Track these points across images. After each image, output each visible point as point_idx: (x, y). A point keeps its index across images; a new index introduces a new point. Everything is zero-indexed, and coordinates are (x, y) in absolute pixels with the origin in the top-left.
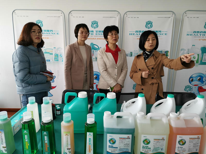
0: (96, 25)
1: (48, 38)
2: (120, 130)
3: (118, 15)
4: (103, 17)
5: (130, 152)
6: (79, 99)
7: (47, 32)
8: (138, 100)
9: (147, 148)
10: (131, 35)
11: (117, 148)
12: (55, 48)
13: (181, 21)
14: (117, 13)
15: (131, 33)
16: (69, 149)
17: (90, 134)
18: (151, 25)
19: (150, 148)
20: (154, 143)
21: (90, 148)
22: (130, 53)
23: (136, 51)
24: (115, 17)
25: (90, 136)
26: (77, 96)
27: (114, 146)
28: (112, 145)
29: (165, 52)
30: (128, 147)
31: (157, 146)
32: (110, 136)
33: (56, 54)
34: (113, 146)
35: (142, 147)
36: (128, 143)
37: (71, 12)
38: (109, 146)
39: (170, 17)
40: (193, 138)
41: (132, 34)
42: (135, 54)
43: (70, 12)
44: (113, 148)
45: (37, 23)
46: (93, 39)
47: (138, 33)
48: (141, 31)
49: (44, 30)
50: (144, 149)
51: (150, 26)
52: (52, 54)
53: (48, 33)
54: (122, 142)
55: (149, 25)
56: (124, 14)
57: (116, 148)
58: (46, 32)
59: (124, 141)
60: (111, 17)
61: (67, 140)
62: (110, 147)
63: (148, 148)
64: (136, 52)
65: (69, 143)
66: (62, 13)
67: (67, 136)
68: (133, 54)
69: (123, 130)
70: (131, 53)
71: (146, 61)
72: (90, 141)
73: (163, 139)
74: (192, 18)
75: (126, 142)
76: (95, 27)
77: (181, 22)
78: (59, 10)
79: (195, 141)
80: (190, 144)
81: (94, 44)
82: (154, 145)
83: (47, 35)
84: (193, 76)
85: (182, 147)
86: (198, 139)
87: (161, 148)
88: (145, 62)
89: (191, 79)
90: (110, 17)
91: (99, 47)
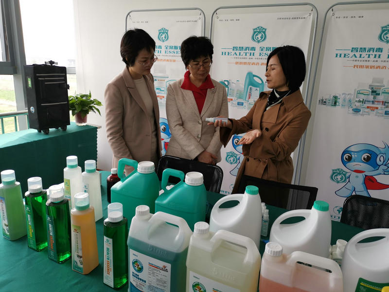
0: (262, 35)
1: (174, 61)
3: (311, 12)
7: (174, 50)
15: (339, 52)
16: (81, 257)
21: (108, 266)
22: (332, 97)
23: (348, 94)
24: (304, 18)
34: (138, 276)
37: (217, 12)
41: (343, 55)
43: (215, 11)
45: (160, 33)
46: (253, 64)
48: (365, 49)
49: (170, 47)
53: (176, 52)
54: (153, 273)
56: (327, 9)
58: (172, 50)
60: (295, 18)
64: (348, 97)
66: (202, 14)
68: (340, 101)
72: (108, 253)
78: (196, 9)
81: (254, 74)
83: (174, 55)
90: (293, 18)
91: (264, 82)
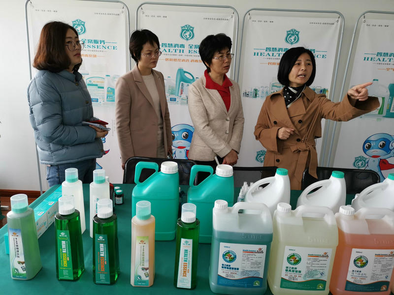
0: (190, 33)
1: (95, 56)
2: (245, 237)
3: (233, 15)
4: (204, 19)
5: (262, 277)
6: (162, 175)
7: (94, 44)
8: (275, 179)
9: (294, 270)
10: (258, 55)
11: (238, 269)
12: (107, 76)
13: (354, 32)
14: (232, 11)
15: (256, 51)
17: (187, 242)
18: (295, 37)
19: (300, 272)
20: (309, 261)
21: (185, 268)
22: (253, 90)
23: (266, 87)
24: (227, 20)
25: (186, 246)
26: (159, 170)
27: (232, 265)
28: (228, 264)
29: (321, 91)
30: (259, 267)
31: (314, 268)
32: (225, 247)
33: (111, 89)
34: (230, 266)
35: (284, 268)
36: (259, 260)
37: (142, 6)
38: (223, 265)
39: (333, 24)
40: (382, 255)
41: (259, 54)
42: (263, 92)
43: (140, 6)
44: (230, 268)
45: (74, 25)
46: (183, 60)
47: (269, 52)
48: (276, 48)
49: (88, 40)
50: (289, 274)
51: (295, 39)
52: (103, 88)
53: (96, 47)
54: (248, 258)
55: (293, 38)
56: (245, 14)
57: (235, 269)
58: (91, 44)
59: (251, 256)
60: (219, 19)
61: (143, 253)
62: (225, 268)
63: (297, 271)
64: (265, 90)
65: (147, 257)
66: (125, 7)
67: (142, 245)
68: (259, 93)
69: (250, 237)
70: (256, 90)
71: (289, 106)
73: (326, 255)
74: (375, 26)
75: (255, 259)
76: (188, 36)
77: (354, 34)
78: (118, 2)
79: (385, 261)
80: (375, 265)
81: (184, 70)
82: (307, 265)
83: (94, 49)
84: (372, 139)
85: (360, 271)
86: (391, 257)
87: (321, 271)
88: (287, 108)
89: (367, 145)
90: (217, 19)
91: (195, 78)
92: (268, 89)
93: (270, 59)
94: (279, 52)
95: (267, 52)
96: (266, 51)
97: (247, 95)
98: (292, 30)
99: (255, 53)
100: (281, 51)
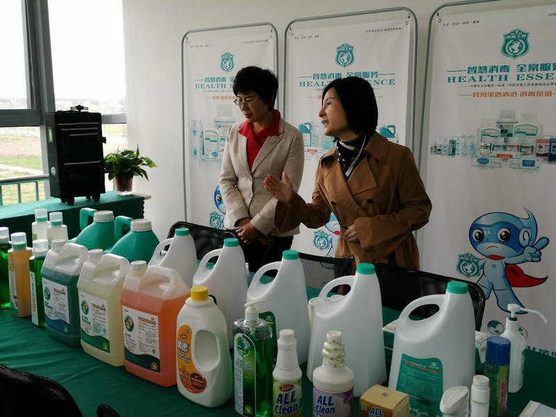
2: (55, 274)
3: (408, 20)
4: (368, 31)
5: (69, 323)
9: (87, 321)
10: (454, 81)
11: (52, 308)
14: (407, 13)
15: (452, 75)
16: (16, 298)
17: (32, 275)
18: (521, 44)
19: (90, 323)
20: (93, 312)
21: (34, 303)
23: (470, 137)
27: (49, 303)
28: (47, 301)
31: (97, 321)
32: (44, 282)
36: (64, 302)
37: (291, 26)
41: (457, 79)
42: (465, 146)
44: (49, 307)
45: (223, 60)
47: (474, 75)
48: (485, 67)
50: (84, 324)
51: (520, 48)
55: (516, 46)
56: (431, 14)
59: (58, 296)
60: (388, 30)
61: (12, 280)
62: (46, 305)
64: (469, 141)
66: (273, 30)
67: (11, 272)
68: (459, 148)
70: (453, 142)
72: (33, 289)
75: (61, 300)
76: (346, 61)
78: (265, 24)
82: (93, 317)
85: (130, 336)
92: (476, 140)
93: (475, 86)
94: (491, 74)
95: (470, 75)
96: (469, 73)
97: (437, 150)
98: (514, 32)
99: (449, 78)
100: (495, 72)
